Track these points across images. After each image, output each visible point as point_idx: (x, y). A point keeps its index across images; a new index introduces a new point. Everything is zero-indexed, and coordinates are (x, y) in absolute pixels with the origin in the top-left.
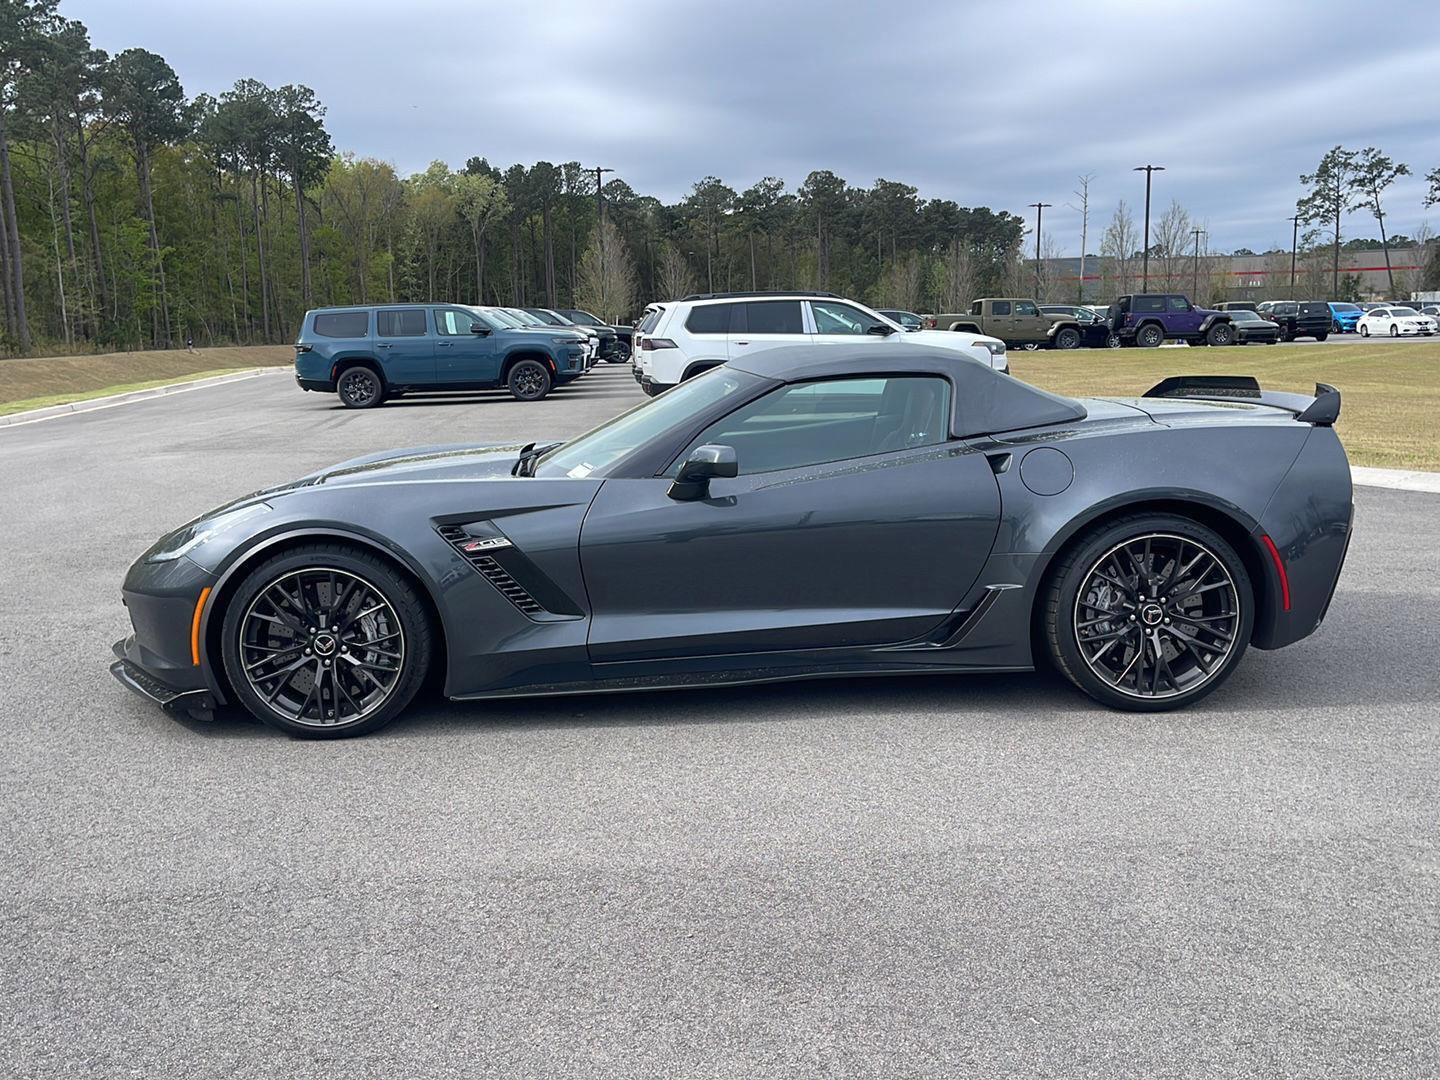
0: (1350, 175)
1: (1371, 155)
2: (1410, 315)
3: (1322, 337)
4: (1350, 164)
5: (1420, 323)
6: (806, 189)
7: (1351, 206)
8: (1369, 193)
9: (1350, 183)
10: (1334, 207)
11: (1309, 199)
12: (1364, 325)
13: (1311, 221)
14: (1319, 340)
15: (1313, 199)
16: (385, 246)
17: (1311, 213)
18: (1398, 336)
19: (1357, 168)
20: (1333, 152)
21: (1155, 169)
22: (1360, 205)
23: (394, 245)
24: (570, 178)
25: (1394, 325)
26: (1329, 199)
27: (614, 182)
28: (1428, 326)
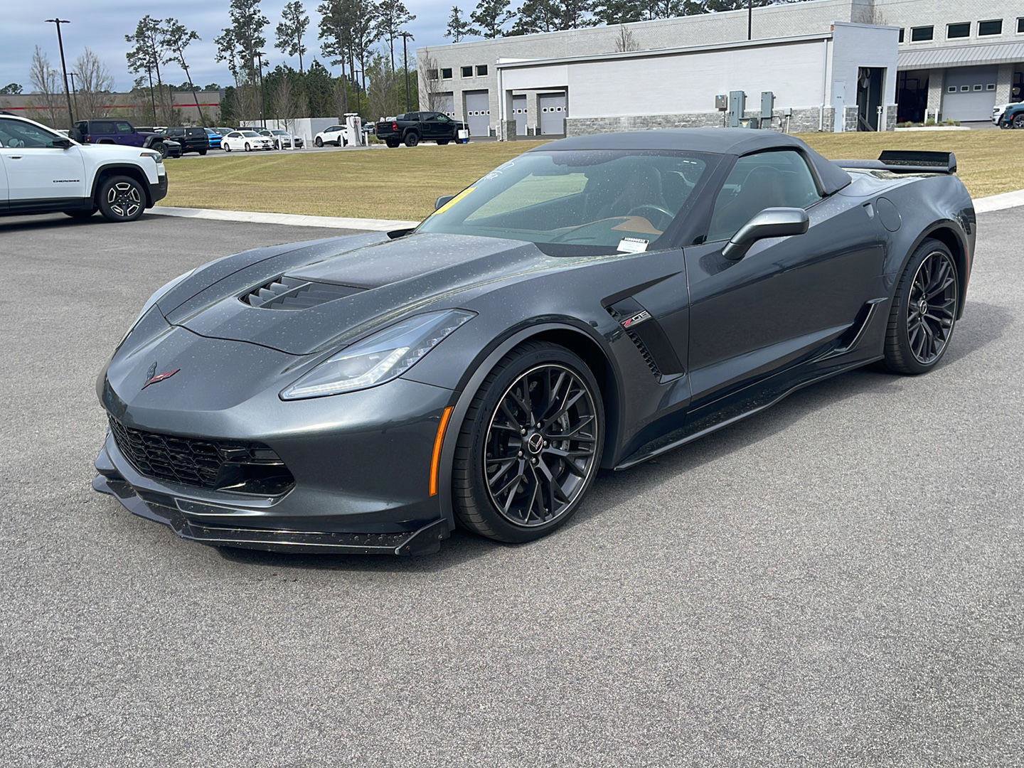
0: (159, 37)
1: (172, 23)
2: (255, 136)
3: (203, 152)
4: (158, 29)
5: (263, 142)
7: (164, 60)
8: (174, 51)
9: (161, 43)
10: (152, 59)
11: (134, 53)
12: (226, 144)
13: (139, 70)
14: (201, 154)
15: (138, 53)
17: (138, 64)
18: (251, 150)
19: (164, 32)
20: (145, 19)
21: (62, 22)
22: (170, 60)
25: (247, 143)
26: (148, 54)
28: (269, 144)
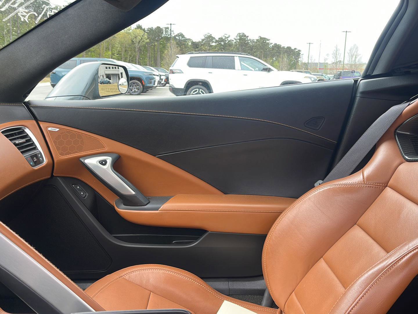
6: (236, 38)
16: (109, 50)
21: (348, 32)
23: (112, 49)
24: (166, 32)
27: (180, 33)
